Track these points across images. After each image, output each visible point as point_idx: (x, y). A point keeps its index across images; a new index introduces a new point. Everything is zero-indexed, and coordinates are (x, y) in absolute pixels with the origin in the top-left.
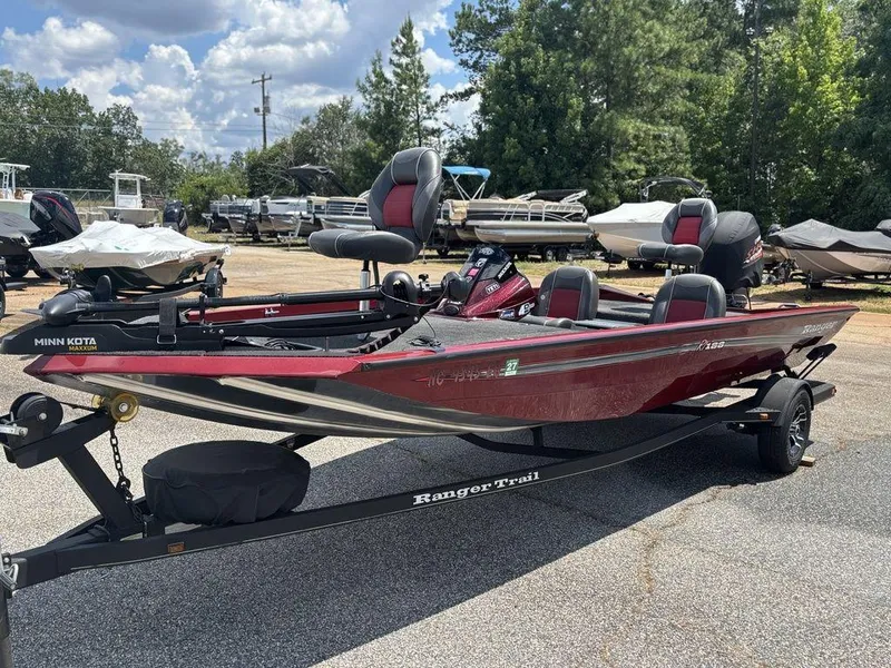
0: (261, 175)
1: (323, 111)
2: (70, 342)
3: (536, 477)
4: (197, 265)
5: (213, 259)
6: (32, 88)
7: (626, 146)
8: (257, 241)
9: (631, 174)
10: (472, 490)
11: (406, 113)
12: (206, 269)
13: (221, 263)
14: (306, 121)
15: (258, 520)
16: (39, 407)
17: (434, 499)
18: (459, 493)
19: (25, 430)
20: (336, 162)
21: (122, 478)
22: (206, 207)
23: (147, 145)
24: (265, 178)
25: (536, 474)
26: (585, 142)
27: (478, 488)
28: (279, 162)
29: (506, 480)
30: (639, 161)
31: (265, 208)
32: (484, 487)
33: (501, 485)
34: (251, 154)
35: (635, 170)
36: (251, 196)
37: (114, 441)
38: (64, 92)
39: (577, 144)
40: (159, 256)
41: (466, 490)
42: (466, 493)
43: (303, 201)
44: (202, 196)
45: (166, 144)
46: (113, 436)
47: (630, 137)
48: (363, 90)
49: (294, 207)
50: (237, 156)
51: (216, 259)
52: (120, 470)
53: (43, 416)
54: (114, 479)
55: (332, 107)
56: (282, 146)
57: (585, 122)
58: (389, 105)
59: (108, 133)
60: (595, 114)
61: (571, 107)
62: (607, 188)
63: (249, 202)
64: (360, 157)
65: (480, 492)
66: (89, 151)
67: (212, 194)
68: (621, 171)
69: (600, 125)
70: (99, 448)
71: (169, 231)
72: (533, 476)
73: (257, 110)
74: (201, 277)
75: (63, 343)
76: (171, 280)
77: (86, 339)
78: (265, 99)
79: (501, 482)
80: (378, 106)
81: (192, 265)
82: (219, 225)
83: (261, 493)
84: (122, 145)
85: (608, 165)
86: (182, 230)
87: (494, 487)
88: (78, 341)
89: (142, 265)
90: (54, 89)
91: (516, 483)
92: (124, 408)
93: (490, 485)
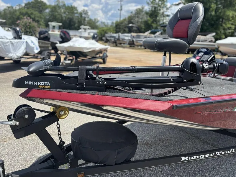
0: (119, 28)
1: (137, 10)
2: (39, 84)
3: (233, 151)
4: (100, 52)
5: (105, 50)
6: (64, 5)
7: (228, 20)
8: (116, 46)
9: (229, 28)
10: (206, 156)
11: (160, 10)
12: (103, 53)
13: (107, 51)
14: (132, 12)
15: (116, 164)
16: (25, 113)
17: (190, 159)
18: (200, 157)
19: (17, 123)
20: (139, 24)
21: (61, 141)
22: (104, 36)
23: (90, 20)
24: (120, 28)
25: (234, 150)
26: (215, 18)
27: (209, 155)
28: (123, 24)
29: (221, 152)
30: (232, 24)
31: (119, 37)
32: (211, 155)
33: (219, 154)
34: (117, 22)
35: (231, 27)
36: (116, 33)
37: (58, 126)
38: (71, 6)
39: (212, 19)
40: (90, 48)
41: (203, 156)
42: (203, 157)
43: (129, 35)
44: (103, 33)
45: (95, 19)
46: (58, 124)
47: (230, 17)
48: (148, 4)
49: (127, 37)
50: (113, 23)
51: (106, 50)
52: (60, 138)
53: (27, 116)
54: (58, 142)
55: (139, 9)
56: (125, 20)
57: (216, 12)
58: (155, 8)
59: (81, 16)
60: (219, 10)
61: (211, 7)
62: (221, 33)
63: (115, 35)
64: (146, 23)
65: (209, 157)
66: (77, 21)
67: (106, 33)
68: (226, 27)
69: (220, 13)
70: (52, 129)
71: (94, 41)
72: (232, 151)
73: (119, 10)
74: (101, 55)
75: (36, 84)
76: (93, 55)
77: (46, 83)
78: (121, 7)
79: (219, 153)
80: (152, 8)
81: (99, 52)
82: (107, 41)
83: (118, 153)
84: (84, 20)
85: (222, 26)
86: (97, 41)
87: (215, 155)
88: (43, 84)
89: (85, 51)
90: (70, 5)
91: (225, 153)
92: (62, 113)
93: (214, 154)
